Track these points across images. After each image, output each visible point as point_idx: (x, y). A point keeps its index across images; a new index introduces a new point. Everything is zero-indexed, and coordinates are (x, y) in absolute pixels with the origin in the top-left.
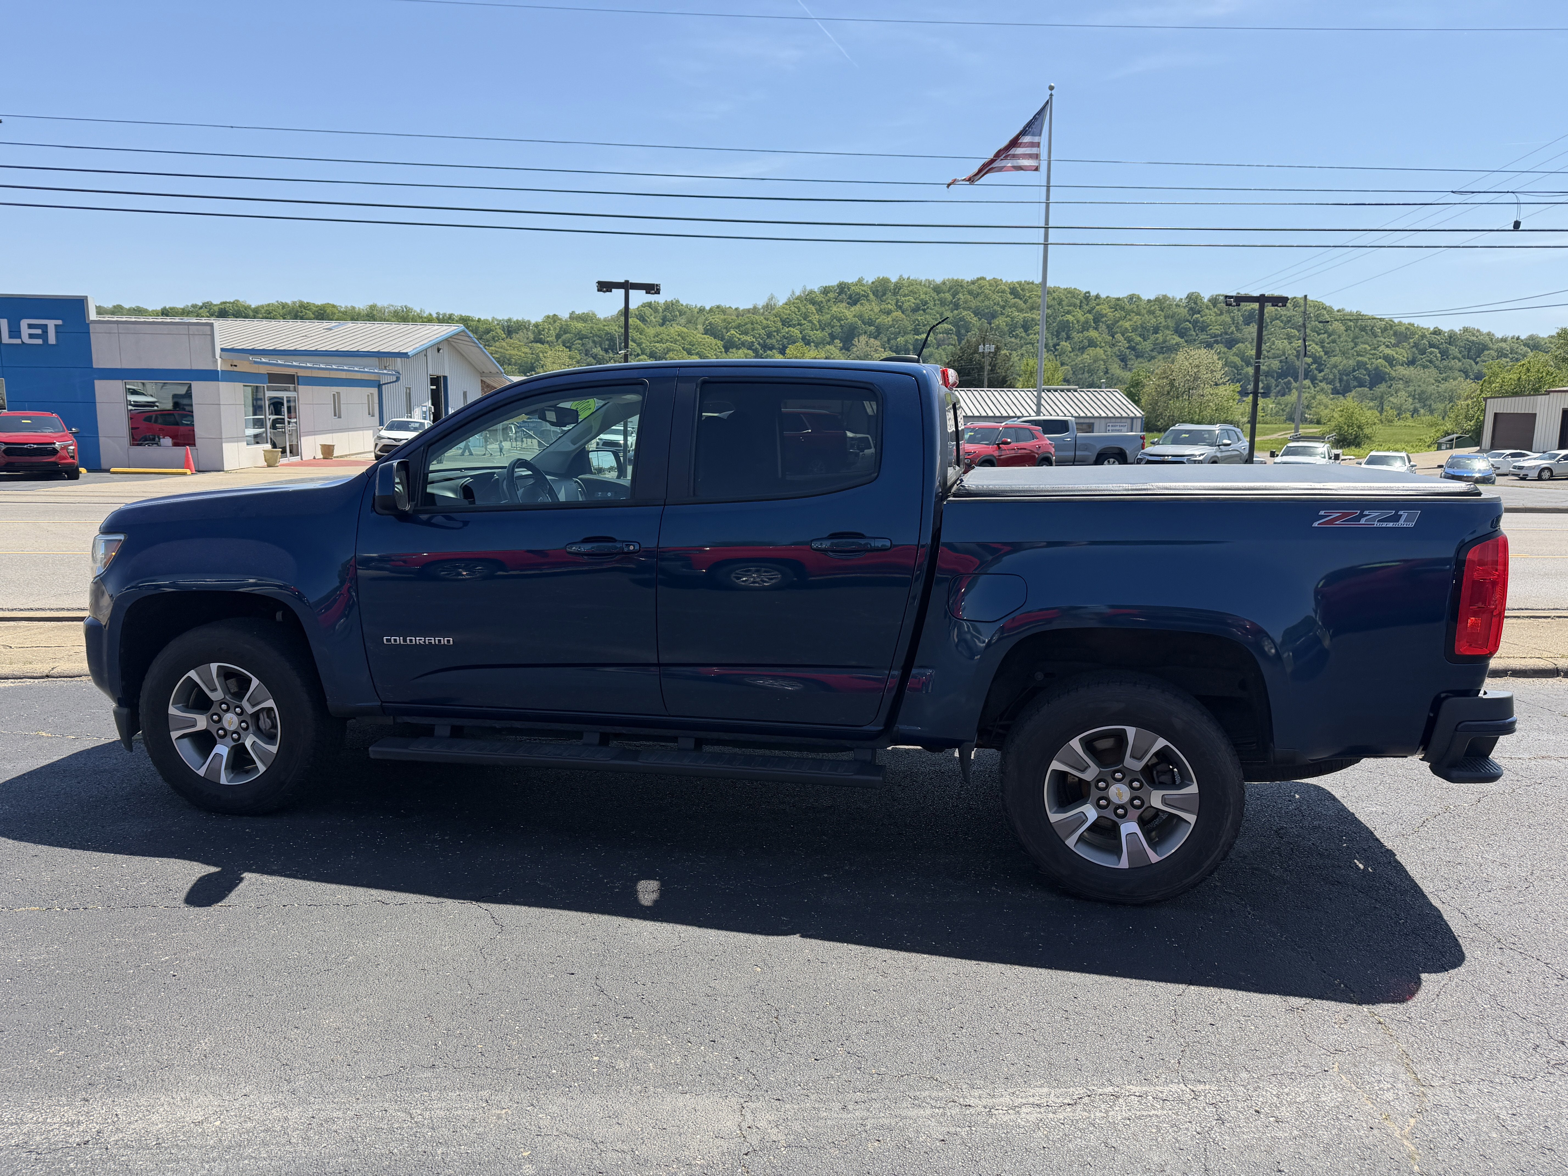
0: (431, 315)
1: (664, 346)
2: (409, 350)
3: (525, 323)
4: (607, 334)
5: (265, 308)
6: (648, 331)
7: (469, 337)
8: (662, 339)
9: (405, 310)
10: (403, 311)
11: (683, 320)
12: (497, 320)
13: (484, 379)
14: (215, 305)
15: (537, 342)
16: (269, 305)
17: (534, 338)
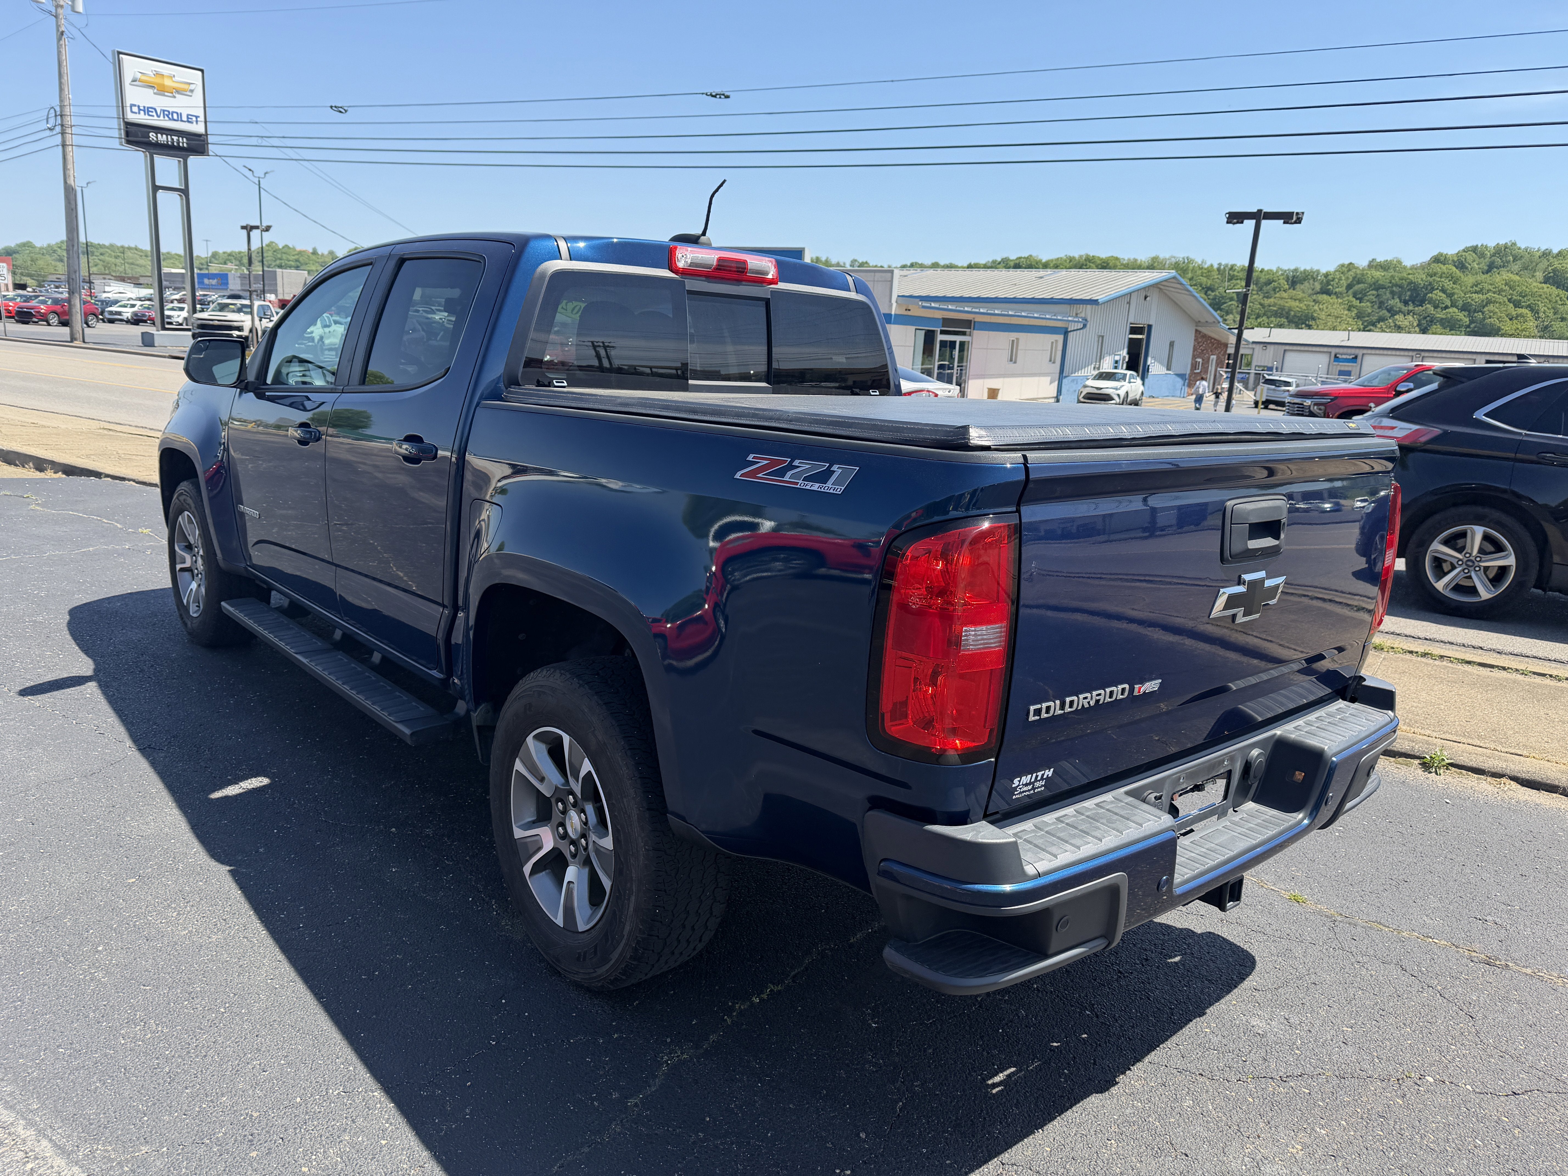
0: (1212, 266)
1: (1485, 297)
2: (1101, 297)
3: (1314, 272)
4: (1411, 283)
5: (1054, 262)
6: (1466, 279)
7: (1181, 284)
8: (1482, 289)
9: (1186, 261)
10: (1184, 262)
11: (1516, 267)
12: (1282, 270)
13: (1199, 329)
14: (1012, 261)
15: (1323, 293)
16: (1058, 259)
17: (1321, 289)
